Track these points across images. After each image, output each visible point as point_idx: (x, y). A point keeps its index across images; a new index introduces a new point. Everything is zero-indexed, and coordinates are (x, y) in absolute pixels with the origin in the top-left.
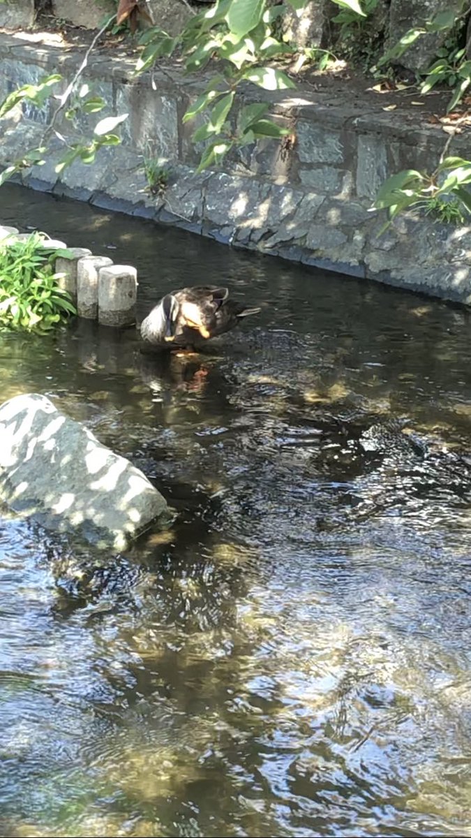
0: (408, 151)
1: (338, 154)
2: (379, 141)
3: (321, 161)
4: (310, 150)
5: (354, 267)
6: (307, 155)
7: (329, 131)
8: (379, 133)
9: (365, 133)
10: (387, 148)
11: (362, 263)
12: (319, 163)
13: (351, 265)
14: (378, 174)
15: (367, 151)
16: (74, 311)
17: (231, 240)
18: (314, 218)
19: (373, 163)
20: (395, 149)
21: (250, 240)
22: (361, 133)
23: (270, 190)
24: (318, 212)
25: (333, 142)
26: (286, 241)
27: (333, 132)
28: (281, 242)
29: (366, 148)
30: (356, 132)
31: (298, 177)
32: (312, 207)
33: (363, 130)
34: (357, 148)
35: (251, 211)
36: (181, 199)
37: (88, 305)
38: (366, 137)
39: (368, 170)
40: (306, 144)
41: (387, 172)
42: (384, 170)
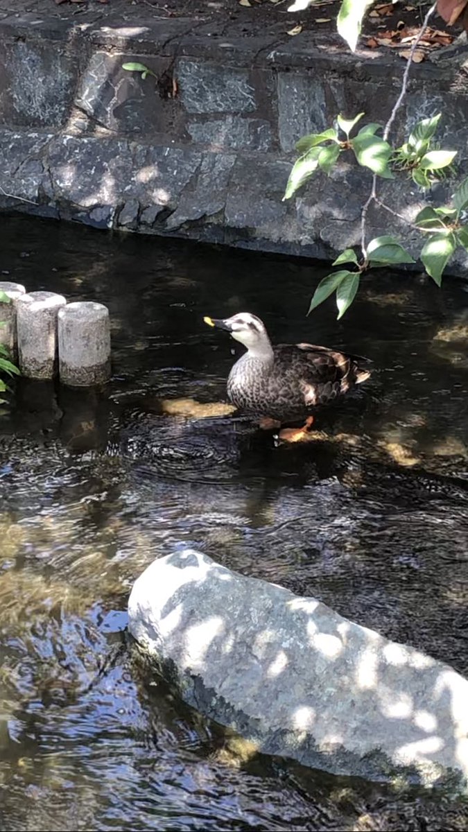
0: (358, 89)
1: (247, 99)
2: (310, 80)
3: (220, 110)
4: (201, 96)
5: (308, 246)
6: (197, 105)
7: (230, 71)
8: (309, 68)
9: (288, 70)
10: (324, 85)
11: (317, 240)
12: (217, 113)
13: (303, 244)
14: (313, 120)
15: (294, 93)
16: (17, 372)
17: (110, 225)
18: (228, 185)
19: (303, 108)
20: (338, 87)
21: (140, 223)
22: (281, 69)
23: (148, 152)
24: (230, 177)
25: (238, 85)
26: (196, 220)
27: (237, 72)
28: (188, 222)
29: (291, 88)
30: (274, 69)
31: (186, 132)
32: (221, 172)
33: (285, 67)
34: (275, 90)
35: (128, 184)
36: (13, 174)
37: (41, 361)
38: (290, 74)
39: (296, 117)
40: (195, 90)
41: (326, 117)
42: (323, 115)
